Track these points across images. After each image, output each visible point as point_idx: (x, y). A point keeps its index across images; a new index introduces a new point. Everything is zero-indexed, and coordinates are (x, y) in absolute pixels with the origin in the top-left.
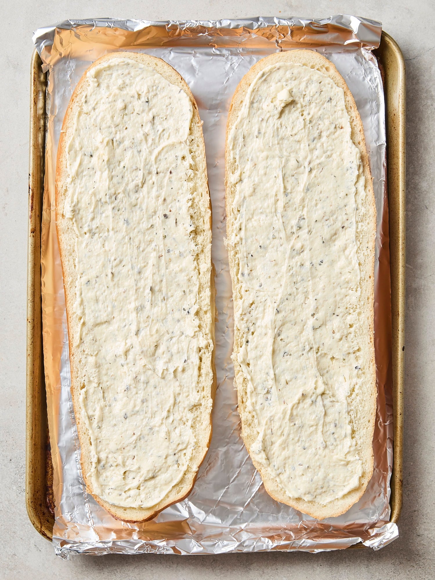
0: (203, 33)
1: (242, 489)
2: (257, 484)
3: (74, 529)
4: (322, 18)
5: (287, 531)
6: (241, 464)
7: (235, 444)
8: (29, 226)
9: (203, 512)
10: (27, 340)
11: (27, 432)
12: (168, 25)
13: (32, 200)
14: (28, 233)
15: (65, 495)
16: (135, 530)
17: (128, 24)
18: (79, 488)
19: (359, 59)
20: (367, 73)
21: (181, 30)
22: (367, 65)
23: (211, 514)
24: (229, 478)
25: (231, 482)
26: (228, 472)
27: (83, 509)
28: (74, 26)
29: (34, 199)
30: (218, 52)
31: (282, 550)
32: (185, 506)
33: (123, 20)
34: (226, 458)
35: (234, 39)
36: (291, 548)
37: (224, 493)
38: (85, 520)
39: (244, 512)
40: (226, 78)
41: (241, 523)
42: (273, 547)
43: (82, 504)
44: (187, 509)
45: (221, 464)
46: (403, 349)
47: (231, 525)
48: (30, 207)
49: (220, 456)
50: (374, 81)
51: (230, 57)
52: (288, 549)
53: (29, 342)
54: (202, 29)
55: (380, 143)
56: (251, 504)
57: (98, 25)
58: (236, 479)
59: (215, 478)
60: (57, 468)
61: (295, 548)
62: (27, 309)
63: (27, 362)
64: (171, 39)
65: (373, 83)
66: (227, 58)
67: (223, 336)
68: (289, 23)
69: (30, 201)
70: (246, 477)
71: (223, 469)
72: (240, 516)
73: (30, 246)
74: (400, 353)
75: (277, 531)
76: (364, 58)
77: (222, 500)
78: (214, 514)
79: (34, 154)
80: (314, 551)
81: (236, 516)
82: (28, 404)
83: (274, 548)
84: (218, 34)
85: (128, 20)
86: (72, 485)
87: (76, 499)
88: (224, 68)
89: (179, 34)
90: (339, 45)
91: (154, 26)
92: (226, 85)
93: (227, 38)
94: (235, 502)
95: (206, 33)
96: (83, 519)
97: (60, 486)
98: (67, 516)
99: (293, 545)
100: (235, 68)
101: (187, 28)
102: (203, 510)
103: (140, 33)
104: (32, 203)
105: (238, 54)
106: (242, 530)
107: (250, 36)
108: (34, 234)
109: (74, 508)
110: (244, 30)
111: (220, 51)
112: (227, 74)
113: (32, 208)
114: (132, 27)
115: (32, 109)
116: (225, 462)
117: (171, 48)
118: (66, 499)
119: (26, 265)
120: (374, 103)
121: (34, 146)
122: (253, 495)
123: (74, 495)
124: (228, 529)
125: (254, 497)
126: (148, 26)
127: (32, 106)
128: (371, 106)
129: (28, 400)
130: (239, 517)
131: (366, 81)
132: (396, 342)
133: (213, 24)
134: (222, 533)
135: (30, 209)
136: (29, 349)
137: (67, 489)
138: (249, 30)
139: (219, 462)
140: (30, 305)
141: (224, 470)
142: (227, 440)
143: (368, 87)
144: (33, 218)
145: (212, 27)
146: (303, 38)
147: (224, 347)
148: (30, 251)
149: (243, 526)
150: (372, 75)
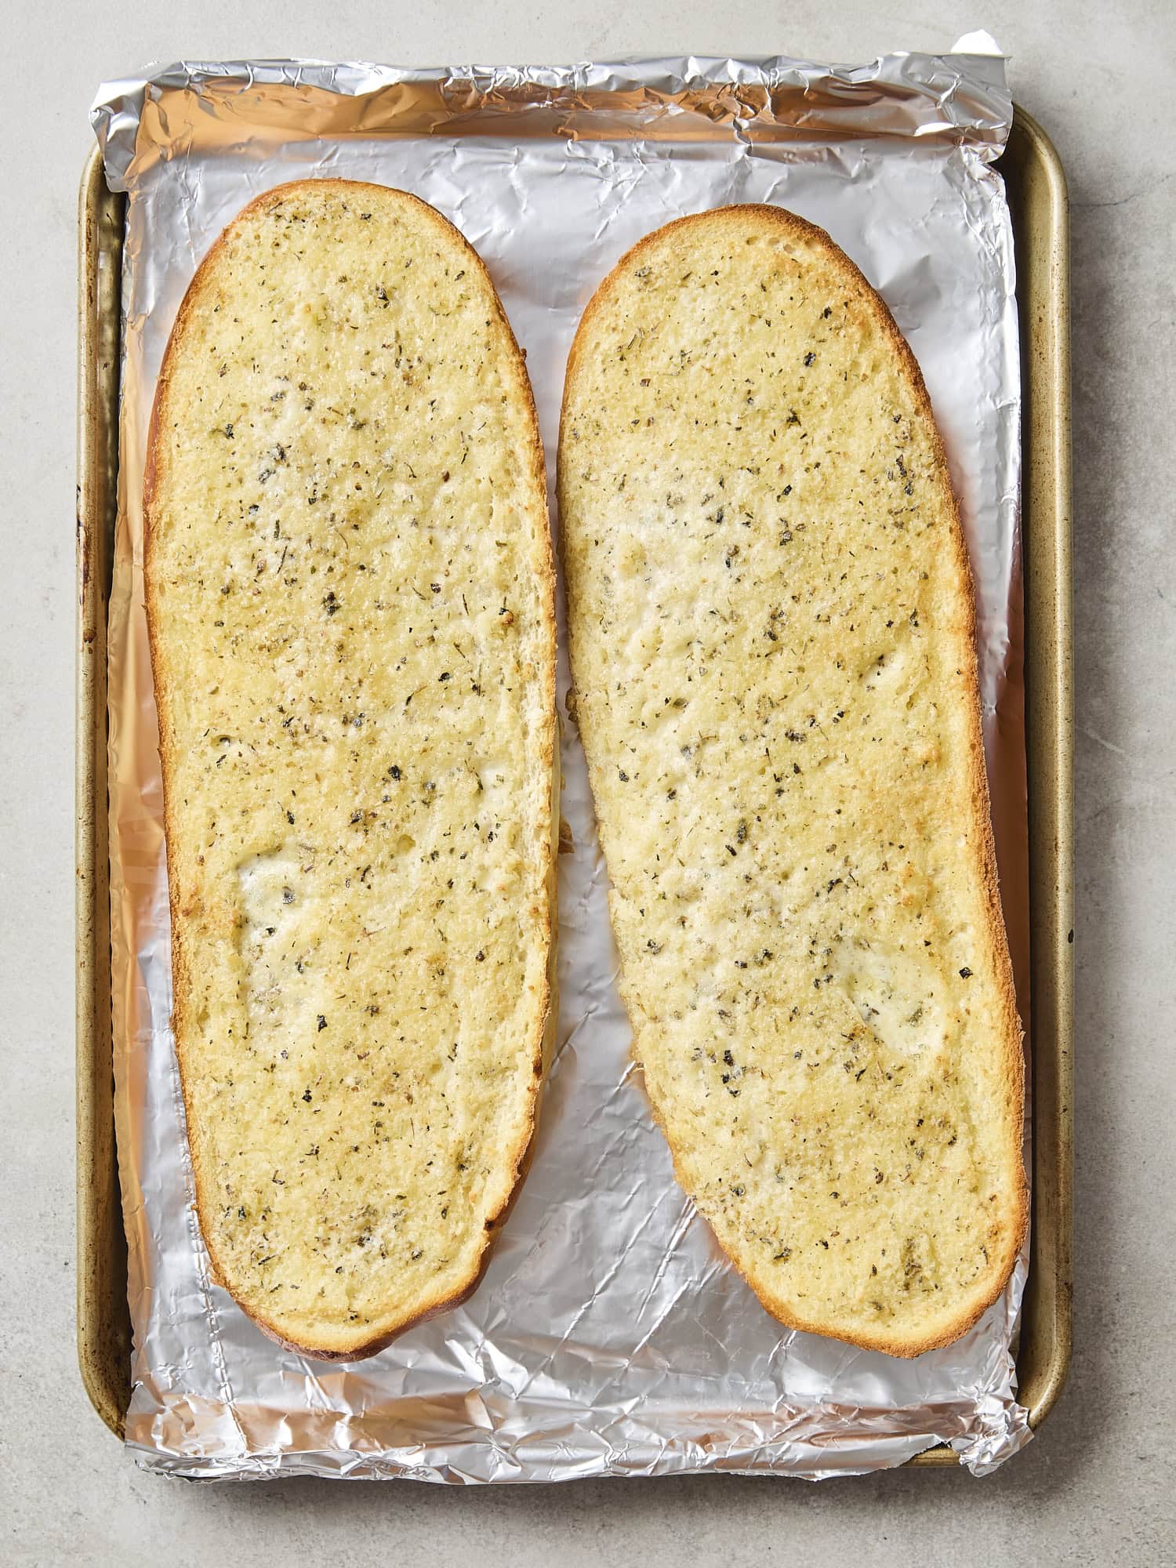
0: (539, 102)
1: (628, 1309)
2: (667, 1297)
3: (181, 1412)
4: (856, 63)
5: (743, 1422)
6: (625, 1243)
7: (610, 1190)
8: (78, 623)
9: (523, 1369)
10: (77, 924)
11: (78, 1168)
12: (446, 80)
13: (87, 555)
14: (77, 641)
15: (157, 1318)
16: (342, 1415)
17: (341, 75)
18: (196, 1300)
19: (955, 174)
20: (973, 213)
21: (480, 92)
22: (974, 191)
23: (542, 1375)
24: (591, 1281)
25: (596, 1292)
26: (590, 1264)
27: (205, 1355)
28: (197, 80)
29: (92, 553)
30: (581, 153)
31: (732, 1472)
32: (474, 1353)
33: (325, 63)
34: (585, 1227)
35: (624, 116)
36: (755, 1466)
37: (580, 1319)
38: (209, 1387)
39: (631, 1370)
40: (599, 222)
41: (622, 1400)
42: (707, 1462)
43: (202, 1345)
44: (480, 1360)
45: (573, 1243)
46: (1070, 938)
47: (596, 1403)
48: (81, 575)
49: (568, 1223)
50: (992, 235)
51: (612, 166)
52: (745, 1468)
53: (83, 930)
54: (538, 92)
55: (1005, 402)
56: (650, 1349)
57: (260, 80)
58: (613, 1283)
59: (553, 1281)
60: (137, 1247)
61: (764, 1465)
62: (77, 842)
63: (78, 982)
64: (453, 116)
65: (989, 241)
66: (604, 169)
67: (580, 904)
68: (766, 77)
69: (82, 557)
70: (637, 1277)
71: (576, 1256)
72: (620, 1381)
73: (82, 676)
74: (1062, 948)
75: (716, 1422)
76: (969, 174)
77: (573, 1338)
78: (552, 1374)
79: (89, 433)
80: (814, 1476)
81: (609, 1379)
82: (82, 1094)
83: (710, 1466)
84: (578, 105)
85: (341, 66)
86: (178, 1294)
87: (186, 1330)
88: (597, 196)
89: (477, 104)
90: (903, 137)
91: (408, 83)
92: (600, 242)
93: (605, 114)
94: (608, 1343)
95: (548, 102)
96: (204, 1383)
97: (146, 1293)
98: (163, 1376)
99: (761, 1459)
100: (625, 195)
101: (498, 90)
102: (521, 1362)
103: (369, 100)
104: (87, 563)
105: (634, 156)
106: (625, 1417)
107: (665, 112)
108: (91, 645)
109: (181, 1353)
110: (647, 93)
111: (587, 150)
112: (603, 211)
113: (86, 575)
114: (351, 85)
115: (84, 317)
116: (581, 1237)
117: (455, 141)
118: (161, 1329)
119: (73, 728)
120: (992, 293)
121: (89, 411)
122: (656, 1325)
123: (182, 1319)
124: (588, 1415)
125: (657, 1332)
126: (392, 82)
127: (84, 307)
128: (984, 304)
129: (82, 1084)
130: (616, 1383)
131: (971, 236)
132: (1052, 920)
133: (564, 78)
134: (572, 1425)
135: (82, 580)
136: (82, 948)
137: (163, 1302)
138: (662, 96)
139: (567, 1238)
140: (83, 831)
141: (580, 1258)
142: (588, 1180)
143: (977, 251)
144: (89, 602)
145: (563, 88)
146: (805, 117)
147: (583, 933)
148: (82, 690)
149: (627, 1406)
150: (987, 219)
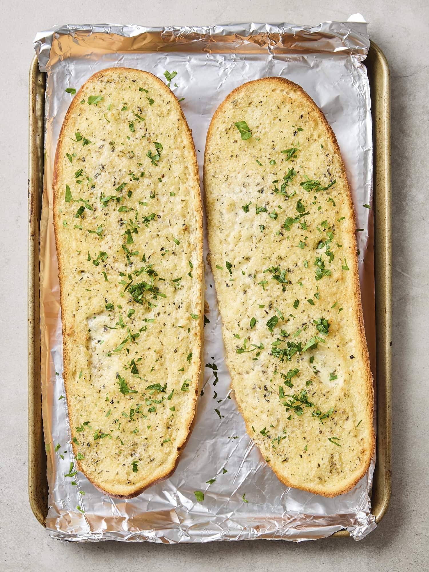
0: (197, 39)
1: (229, 479)
2: (244, 475)
3: (66, 517)
4: (312, 26)
5: (271, 521)
6: (228, 456)
7: (223, 436)
8: (29, 229)
9: (191, 501)
10: (28, 339)
11: (29, 428)
12: (163, 31)
13: (32, 205)
14: (28, 236)
15: (57, 483)
16: (125, 518)
17: (125, 30)
19: (349, 66)
20: (355, 80)
21: (175, 36)
22: (356, 72)
23: (198, 504)
24: (216, 470)
25: (218, 473)
26: (216, 463)
27: (75, 496)
28: (72, 31)
29: (34, 204)
30: (212, 58)
31: (267, 539)
32: (173, 496)
33: (119, 25)
34: (214, 450)
35: (228, 44)
36: (275, 537)
39: (230, 502)
40: (219, 83)
41: (227, 513)
42: (258, 535)
43: (74, 493)
44: (175, 498)
45: (209, 456)
46: (391, 344)
47: (218, 514)
48: (30, 212)
49: (207, 448)
50: (362, 88)
51: (223, 63)
52: (272, 537)
53: (31, 341)
54: (197, 36)
55: (367, 149)
56: (237, 494)
57: (95, 31)
59: (202, 469)
60: (50, 457)
61: (279, 537)
62: (28, 309)
63: (29, 360)
64: (166, 44)
65: (361, 90)
66: (221, 64)
67: (212, 332)
68: (280, 30)
69: (30, 206)
70: (232, 468)
71: (210, 460)
73: (30, 249)
74: (387, 348)
75: (261, 521)
76: (354, 66)
77: (209, 490)
78: (202, 503)
79: (33, 160)
80: (297, 541)
81: (222, 505)
82: (30, 401)
83: (259, 537)
84: (211, 41)
85: (125, 26)
86: (65, 474)
87: (68, 487)
88: (218, 74)
89: (174, 40)
90: (330, 52)
91: (149, 32)
92: (219, 90)
93: (221, 44)
94: (222, 492)
95: (200, 39)
96: (75, 506)
97: (53, 474)
98: (60, 504)
99: (278, 534)
100: (228, 73)
101: (182, 35)
102: (190, 499)
103: (135, 39)
104: (32, 208)
105: (232, 59)
106: (228, 519)
107: (243, 43)
108: (33, 238)
109: (66, 496)
110: (236, 36)
111: (214, 57)
112: (220, 79)
113: (32, 212)
114: (128, 33)
115: (31, 118)
116: (212, 453)
117: (166, 54)
118: (59, 487)
119: (27, 268)
120: (362, 109)
121: (33, 152)
122: (239, 486)
123: (67, 483)
124: (215, 518)
125: (240, 488)
126: (144, 32)
127: (31, 114)
128: (359, 113)
129: (30, 398)
130: (225, 507)
131: (354, 88)
132: (384, 338)
133: (206, 31)
134: (209, 522)
135: (30, 214)
136: (30, 348)
137: (60, 477)
138: (242, 37)
139: (207, 454)
140: (31, 305)
141: (212, 462)
142: (214, 433)
143: (357, 94)
144: (33, 222)
145: (206, 34)
146: (294, 45)
147: (213, 342)
148: (30, 254)
149: (229, 515)
150: (360, 82)
